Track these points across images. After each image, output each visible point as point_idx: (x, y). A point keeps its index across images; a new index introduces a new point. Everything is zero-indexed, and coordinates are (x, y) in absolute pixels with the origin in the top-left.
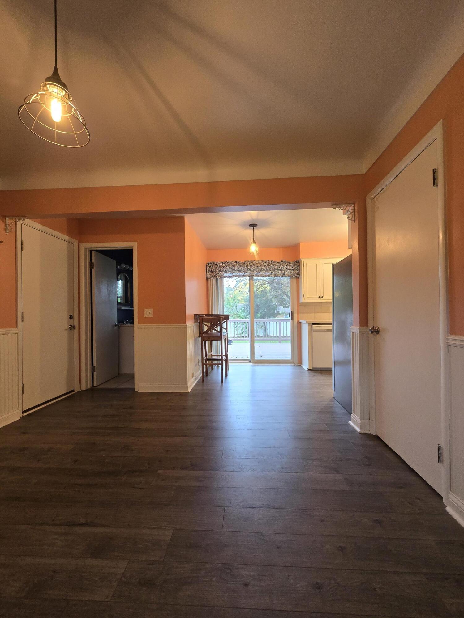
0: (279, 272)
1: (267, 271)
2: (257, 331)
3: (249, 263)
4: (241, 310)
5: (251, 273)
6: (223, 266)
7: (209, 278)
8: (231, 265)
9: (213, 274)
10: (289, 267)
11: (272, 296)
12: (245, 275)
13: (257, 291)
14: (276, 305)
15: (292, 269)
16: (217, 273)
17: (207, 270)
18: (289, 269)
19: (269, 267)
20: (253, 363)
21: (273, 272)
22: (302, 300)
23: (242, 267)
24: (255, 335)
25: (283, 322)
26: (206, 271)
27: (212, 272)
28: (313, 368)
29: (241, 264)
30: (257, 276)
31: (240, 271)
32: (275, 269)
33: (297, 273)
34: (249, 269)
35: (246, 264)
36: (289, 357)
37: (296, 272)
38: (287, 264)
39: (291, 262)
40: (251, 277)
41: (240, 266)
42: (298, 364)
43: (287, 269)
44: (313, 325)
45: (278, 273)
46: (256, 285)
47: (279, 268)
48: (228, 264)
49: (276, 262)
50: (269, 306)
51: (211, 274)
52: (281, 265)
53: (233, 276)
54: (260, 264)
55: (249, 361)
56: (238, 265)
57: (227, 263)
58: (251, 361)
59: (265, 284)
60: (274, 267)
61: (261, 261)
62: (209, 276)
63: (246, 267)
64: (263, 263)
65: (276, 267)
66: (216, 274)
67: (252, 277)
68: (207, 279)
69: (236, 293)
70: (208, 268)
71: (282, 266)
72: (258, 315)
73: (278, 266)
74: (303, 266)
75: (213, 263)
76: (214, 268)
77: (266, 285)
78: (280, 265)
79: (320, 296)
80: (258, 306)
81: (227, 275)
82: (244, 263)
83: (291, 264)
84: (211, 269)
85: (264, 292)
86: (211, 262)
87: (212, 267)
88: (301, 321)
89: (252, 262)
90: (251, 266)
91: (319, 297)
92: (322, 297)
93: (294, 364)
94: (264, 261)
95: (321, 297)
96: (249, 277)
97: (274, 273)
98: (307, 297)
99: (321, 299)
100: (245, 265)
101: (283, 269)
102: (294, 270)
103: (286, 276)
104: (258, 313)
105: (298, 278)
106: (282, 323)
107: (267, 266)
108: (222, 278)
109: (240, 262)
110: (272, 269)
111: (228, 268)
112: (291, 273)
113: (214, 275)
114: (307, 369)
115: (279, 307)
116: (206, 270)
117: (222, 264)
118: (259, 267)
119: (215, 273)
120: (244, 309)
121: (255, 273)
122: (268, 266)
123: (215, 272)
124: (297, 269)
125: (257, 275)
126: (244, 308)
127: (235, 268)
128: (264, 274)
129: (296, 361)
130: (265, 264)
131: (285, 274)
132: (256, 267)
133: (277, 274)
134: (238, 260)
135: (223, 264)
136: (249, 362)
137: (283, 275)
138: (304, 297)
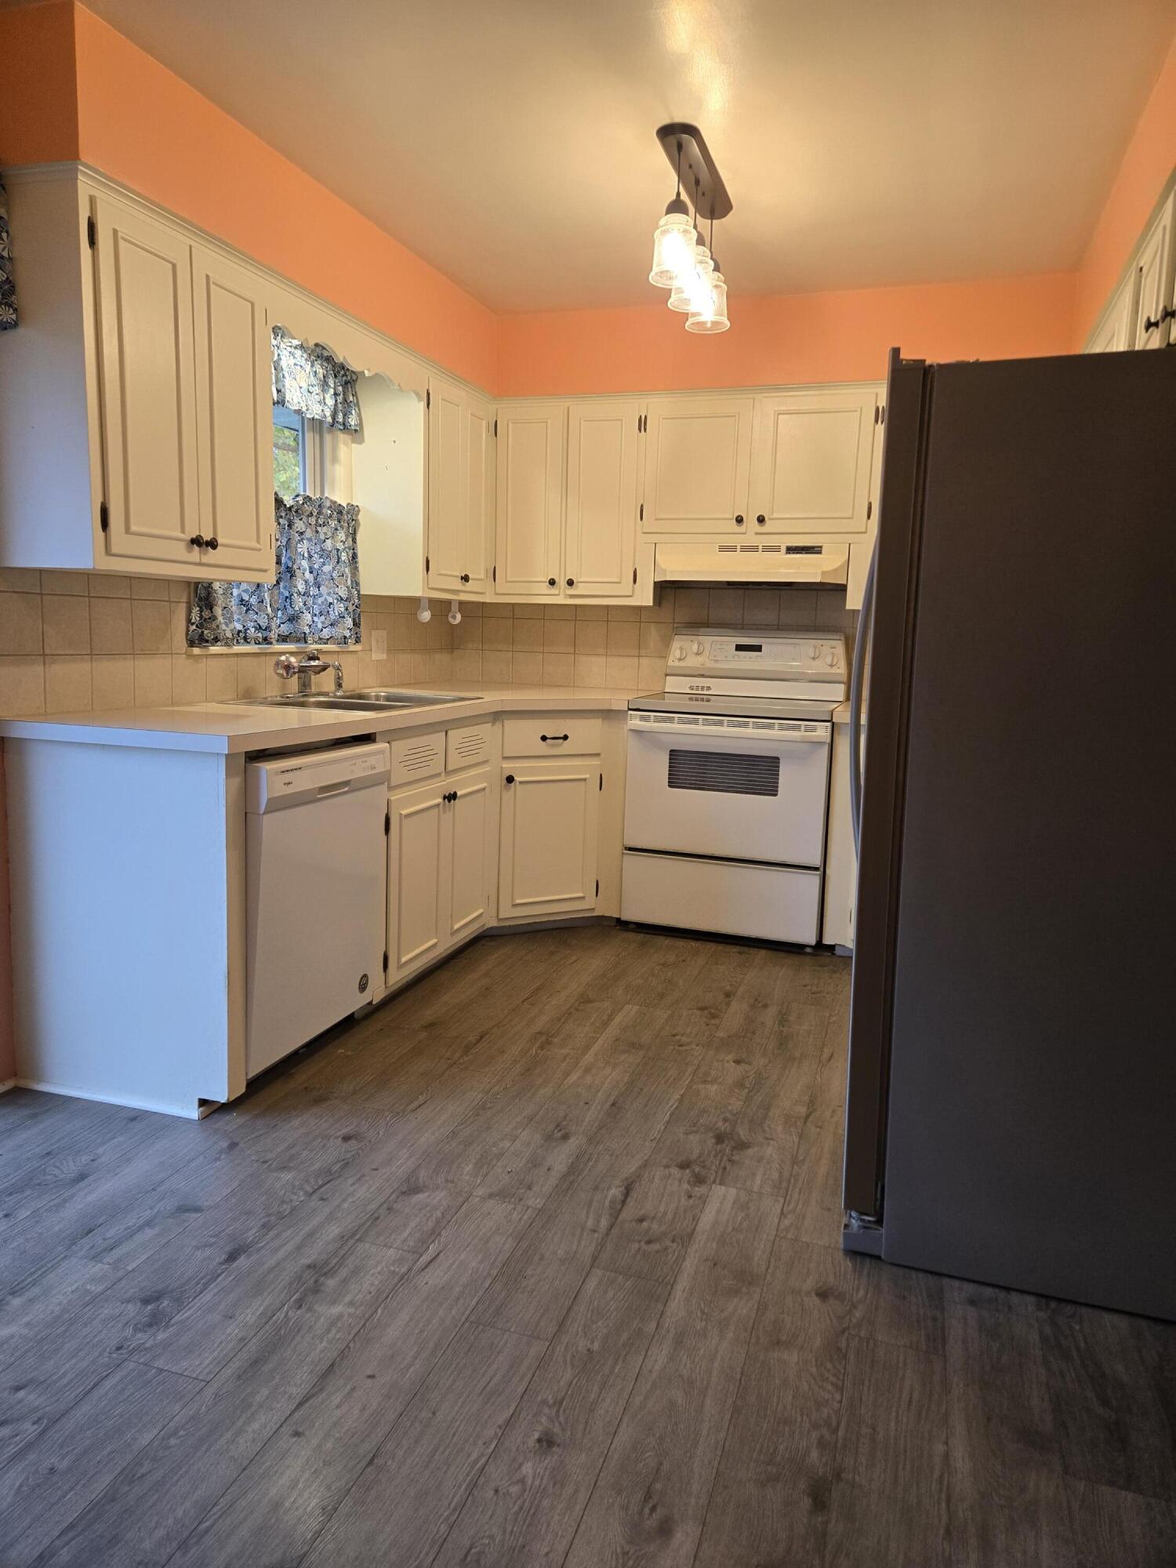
74: (92, 241)
79: (200, 533)
91: (197, 541)
92: (213, 544)
95: (206, 539)
98: (127, 531)
99: (204, 559)
138: (105, 524)
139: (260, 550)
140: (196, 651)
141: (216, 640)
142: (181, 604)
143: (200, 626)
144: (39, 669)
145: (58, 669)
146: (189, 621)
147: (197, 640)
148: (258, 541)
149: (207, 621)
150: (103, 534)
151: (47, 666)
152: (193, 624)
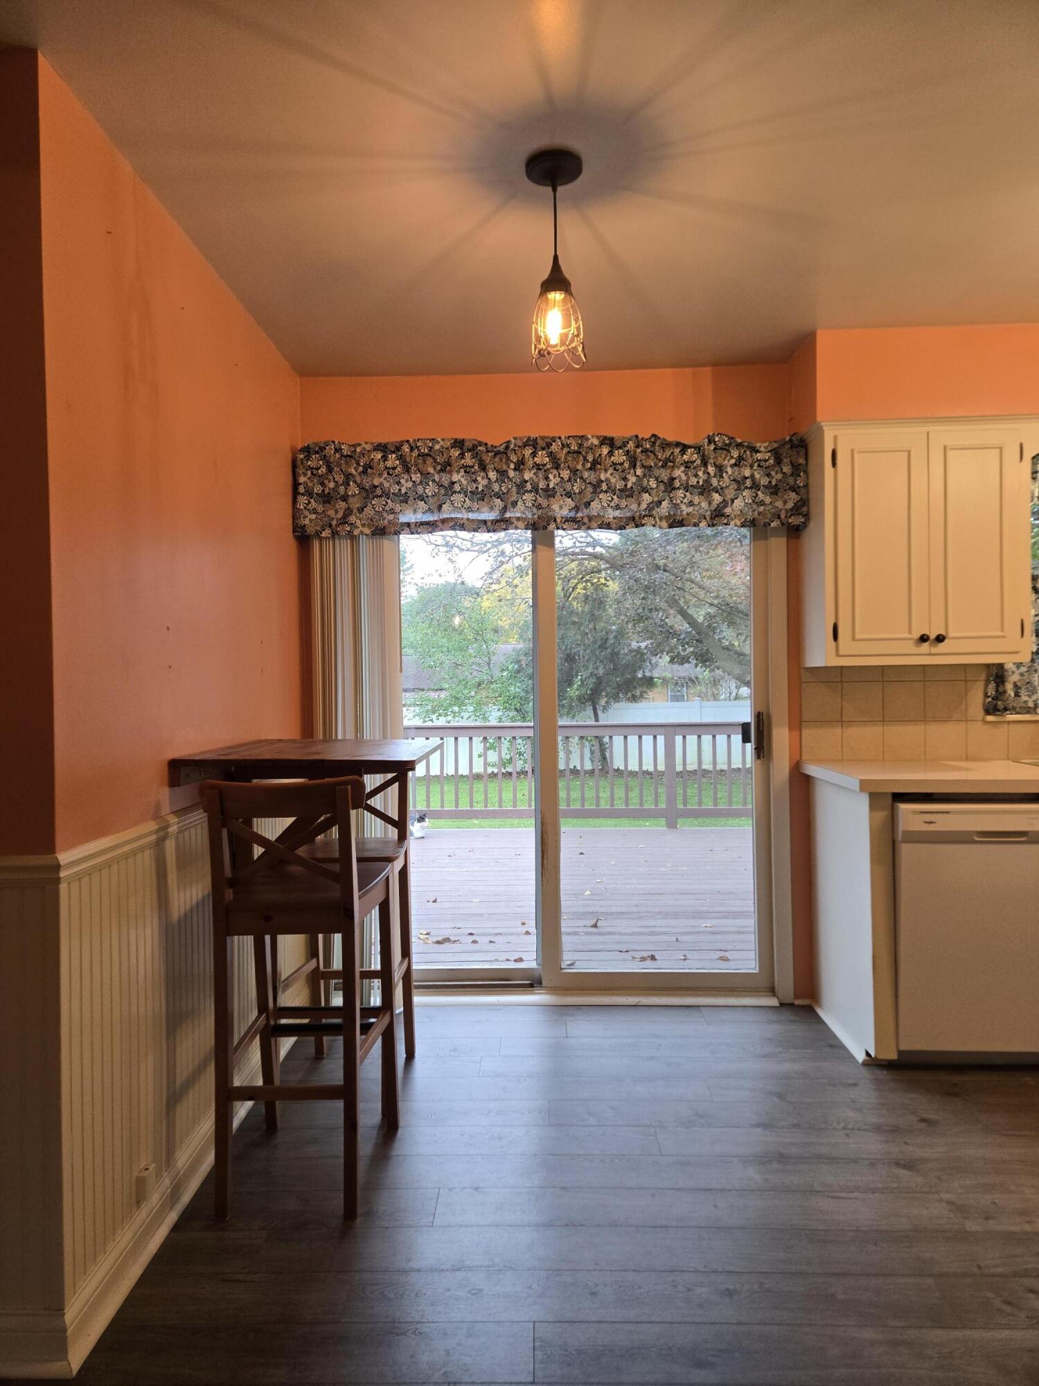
0: (696, 500)
1: (627, 493)
2: (568, 753)
3: (528, 452)
4: (505, 674)
5: (539, 507)
6: (389, 464)
7: (310, 530)
8: (429, 461)
9: (331, 513)
10: (747, 473)
11: (626, 615)
12: (508, 515)
13: (567, 596)
14: (643, 654)
15: (764, 481)
16: (355, 503)
17: (301, 489)
18: (748, 483)
19: (639, 472)
20: (553, 990)
21: (660, 503)
22: (819, 654)
23: (493, 475)
24: (562, 766)
25: (684, 737)
26: (295, 493)
27: (327, 499)
28: (900, 1053)
29: (487, 458)
30: (575, 523)
31: (481, 496)
32: (670, 486)
33: (790, 505)
34: (529, 487)
35: (514, 458)
36: (746, 961)
37: (785, 502)
38: (735, 454)
39: (762, 446)
40: (541, 528)
41: (483, 468)
42: (796, 997)
43: (739, 483)
44: (903, 807)
45: (691, 504)
46: (563, 573)
47: (693, 481)
48: (415, 453)
49: (678, 444)
50: (615, 655)
51: (320, 508)
52: (705, 463)
53: (444, 521)
54: (590, 458)
55: (531, 982)
56: (468, 460)
57: (406, 448)
58: (540, 983)
59: (599, 571)
60: (664, 475)
61: (596, 442)
62: (308, 520)
63: (512, 474)
64: (605, 450)
65: (678, 473)
66: (348, 512)
67: (545, 528)
68: (303, 539)
69: (486, 604)
70: (302, 479)
71: (711, 470)
72: (573, 691)
73: (687, 465)
74: (834, 464)
75: (330, 450)
76: (340, 478)
77: (603, 574)
78: (699, 462)
79: (927, 633)
80: (570, 658)
81: (408, 517)
82: (502, 449)
83: (759, 456)
84: (322, 484)
85: (597, 601)
86: (321, 438)
87: (324, 470)
88: (812, 770)
89: (549, 445)
90: (538, 467)
91: (924, 639)
92: (940, 639)
93: (774, 1002)
94: (612, 439)
95: (933, 636)
96: (533, 526)
97: (665, 504)
98: (854, 639)
99: (934, 650)
100: (508, 459)
101: (714, 482)
102: (774, 490)
103: (732, 523)
104: (570, 684)
105: (795, 532)
106: (679, 739)
107: (626, 465)
108: (383, 531)
109: (480, 443)
110: (653, 484)
111: (417, 477)
112: (762, 508)
113: (340, 515)
114: (861, 1057)
115: (654, 660)
116: (296, 485)
117: (379, 455)
118: (586, 475)
119: (342, 505)
120: (516, 666)
121: (561, 508)
122: (634, 467)
123: (345, 498)
124: (791, 480)
125: (574, 520)
126: (518, 662)
127: (455, 477)
128: (611, 514)
129: (786, 980)
130: (619, 456)
131: (728, 510)
132: (566, 474)
133: (685, 509)
134: (469, 435)
135: (385, 458)
136: (531, 986)
137: (718, 516)
138: (835, 637)
139: (1004, 637)
140: (990, 718)
141: (1006, 709)
142: (978, 682)
143: (995, 698)
144: (838, 731)
145: (854, 732)
146: (986, 696)
147: (991, 709)
148: (1002, 629)
149: (1000, 694)
150: (834, 643)
151: (844, 728)
152: (989, 697)
